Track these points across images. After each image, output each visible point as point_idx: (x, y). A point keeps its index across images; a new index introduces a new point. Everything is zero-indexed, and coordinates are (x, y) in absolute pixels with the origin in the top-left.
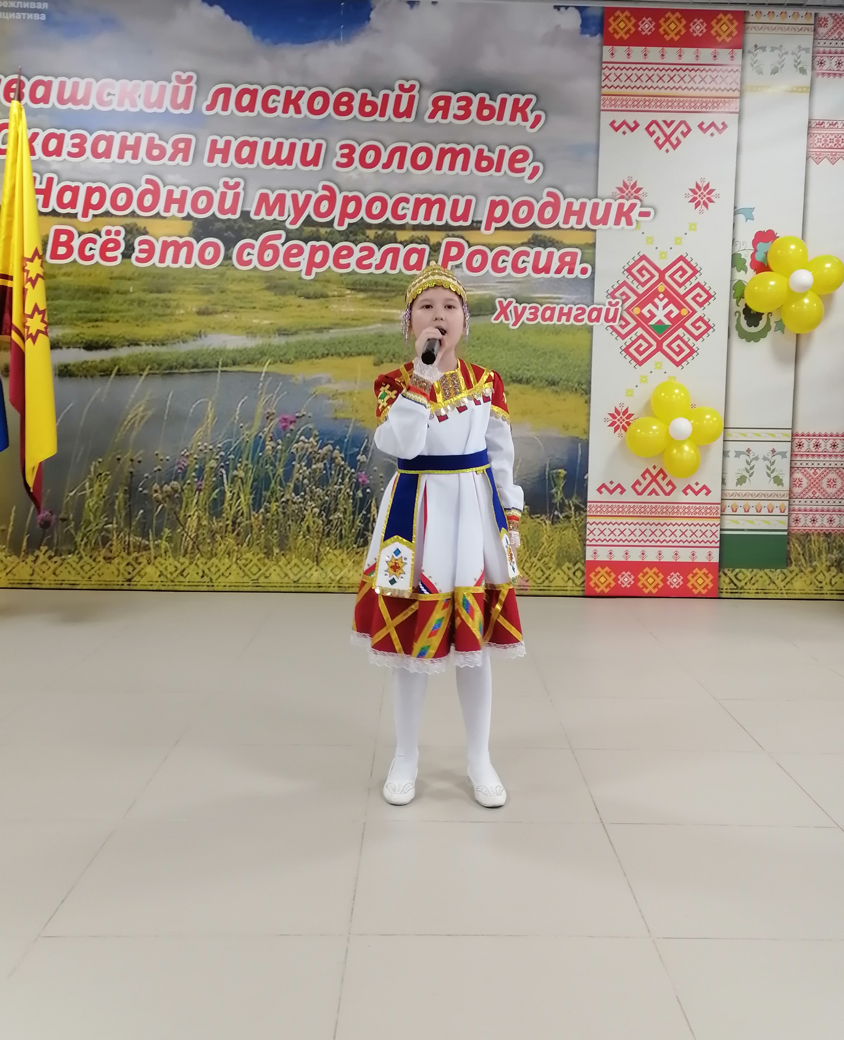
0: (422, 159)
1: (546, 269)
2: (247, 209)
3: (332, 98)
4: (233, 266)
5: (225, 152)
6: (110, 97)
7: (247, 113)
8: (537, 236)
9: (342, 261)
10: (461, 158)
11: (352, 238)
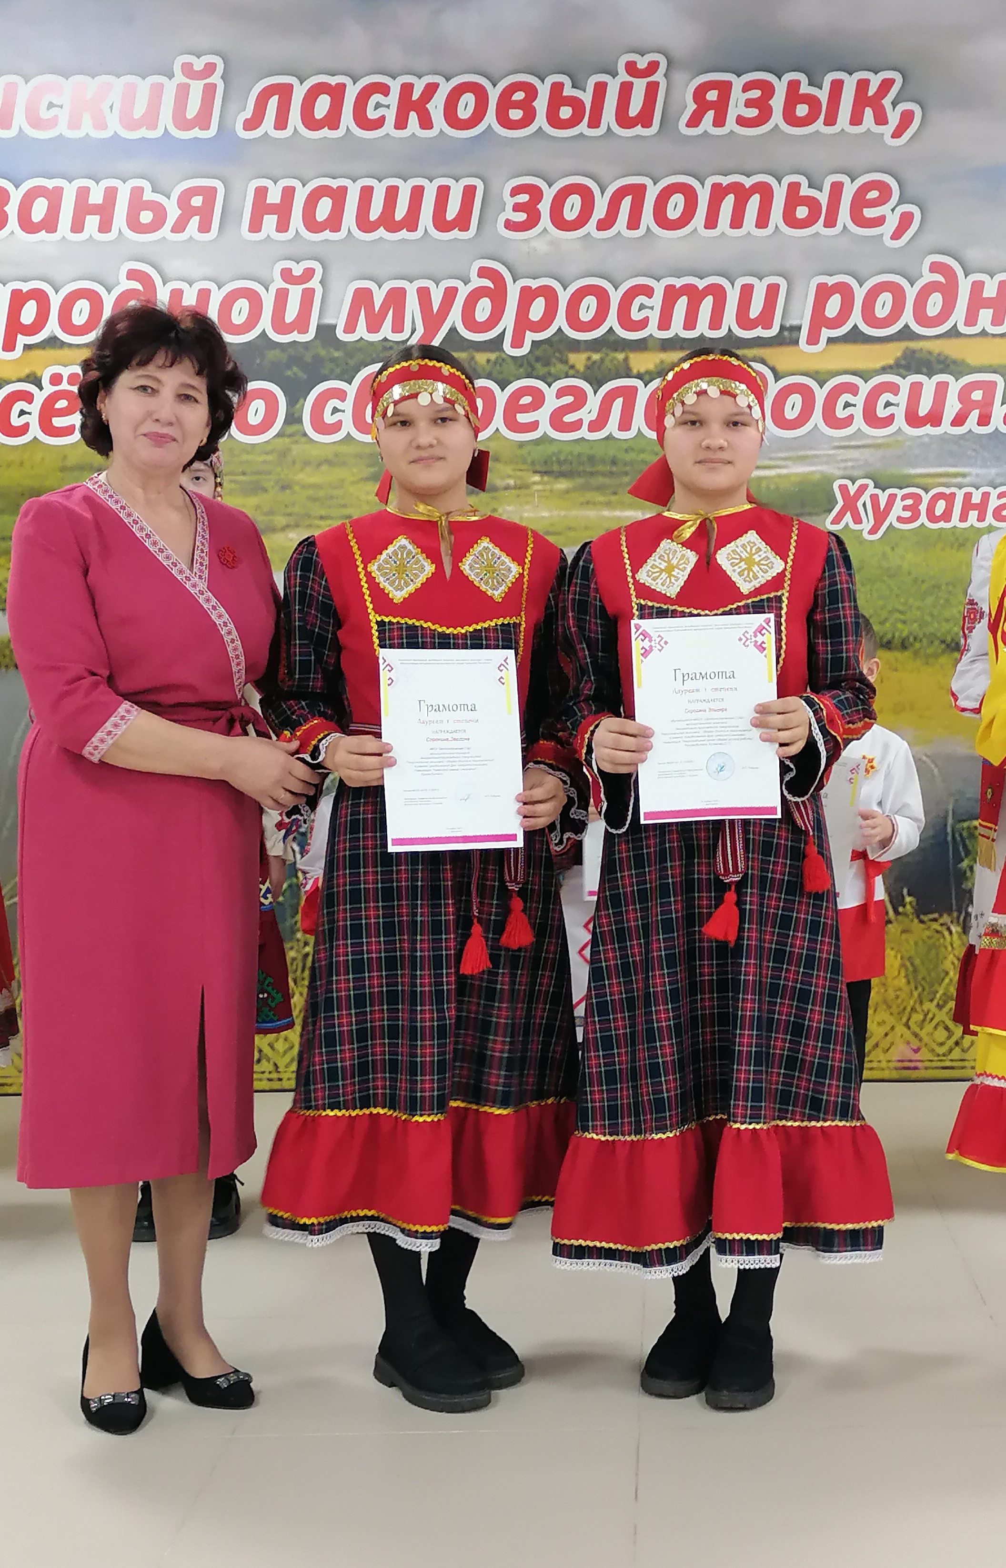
0: (676, 206)
1: (934, 418)
2: (328, 321)
3: (494, 95)
4: (305, 435)
5: (283, 211)
6: (54, 111)
7: (325, 132)
8: (914, 352)
9: (522, 418)
10: (755, 201)
11: (541, 370)
